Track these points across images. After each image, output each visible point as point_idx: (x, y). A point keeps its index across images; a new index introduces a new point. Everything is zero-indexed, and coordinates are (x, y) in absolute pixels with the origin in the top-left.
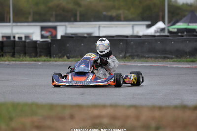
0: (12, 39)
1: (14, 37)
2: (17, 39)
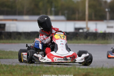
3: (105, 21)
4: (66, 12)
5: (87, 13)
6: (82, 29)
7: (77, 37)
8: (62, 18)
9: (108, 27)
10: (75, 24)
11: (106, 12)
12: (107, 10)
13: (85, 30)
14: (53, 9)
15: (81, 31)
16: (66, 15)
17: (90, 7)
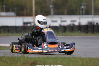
0: (93, 24)
1: (94, 23)
2: (95, 24)
3: (50, 16)
4: (16, 9)
5: (34, 9)
6: (30, 23)
7: (26, 30)
8: (13, 14)
9: (52, 21)
10: (23, 19)
11: (50, 8)
12: (51, 6)
13: (33, 24)
14: (4, 6)
15: (29, 25)
16: (16, 11)
17: (36, 4)
